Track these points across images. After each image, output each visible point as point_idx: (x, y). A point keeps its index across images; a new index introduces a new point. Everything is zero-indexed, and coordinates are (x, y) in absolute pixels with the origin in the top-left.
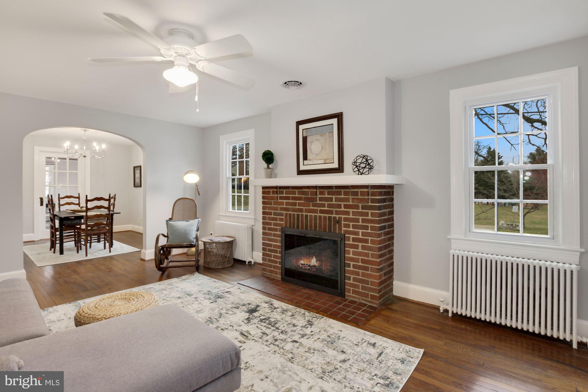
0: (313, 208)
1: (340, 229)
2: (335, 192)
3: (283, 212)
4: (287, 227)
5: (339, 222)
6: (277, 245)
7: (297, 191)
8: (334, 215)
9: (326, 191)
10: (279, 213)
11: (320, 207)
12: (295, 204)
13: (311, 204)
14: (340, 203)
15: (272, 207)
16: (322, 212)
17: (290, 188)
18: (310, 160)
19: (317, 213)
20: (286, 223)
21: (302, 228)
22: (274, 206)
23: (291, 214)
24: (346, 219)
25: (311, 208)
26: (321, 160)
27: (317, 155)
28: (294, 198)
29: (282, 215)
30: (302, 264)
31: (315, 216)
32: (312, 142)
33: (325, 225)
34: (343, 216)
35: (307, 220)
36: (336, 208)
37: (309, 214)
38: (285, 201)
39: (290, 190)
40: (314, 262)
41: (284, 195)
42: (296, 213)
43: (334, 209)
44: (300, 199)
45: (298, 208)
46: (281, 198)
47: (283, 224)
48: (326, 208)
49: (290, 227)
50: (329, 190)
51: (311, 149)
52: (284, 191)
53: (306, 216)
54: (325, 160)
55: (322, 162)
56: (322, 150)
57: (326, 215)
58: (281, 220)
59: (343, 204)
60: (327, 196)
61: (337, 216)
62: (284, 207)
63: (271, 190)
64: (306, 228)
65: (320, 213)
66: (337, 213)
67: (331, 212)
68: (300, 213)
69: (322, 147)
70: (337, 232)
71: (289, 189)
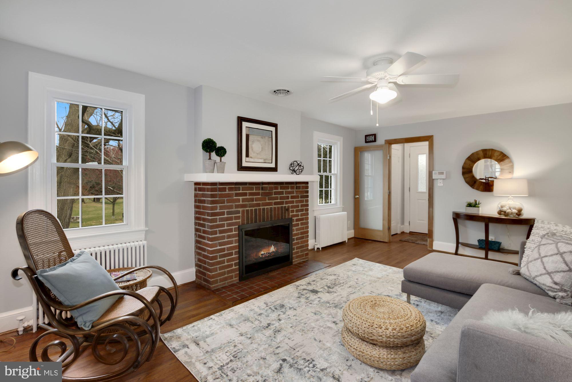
0: (268, 201)
1: (289, 214)
2: (285, 187)
3: (239, 209)
4: (244, 224)
5: (287, 210)
6: (233, 246)
7: (254, 186)
8: (284, 205)
9: (279, 186)
10: (235, 211)
11: (274, 200)
12: (252, 200)
13: (267, 198)
14: (288, 195)
15: (225, 206)
16: (276, 204)
17: (248, 185)
18: (251, 158)
19: (272, 205)
20: (243, 220)
21: (260, 221)
22: (228, 204)
23: (248, 210)
24: (292, 207)
25: (267, 201)
26: (261, 159)
27: (257, 154)
28: (251, 194)
29: (238, 212)
30: (262, 255)
31: (271, 208)
32: (253, 142)
33: (278, 214)
34: (290, 205)
35: (264, 213)
36: (286, 199)
37: (266, 207)
38: (241, 198)
39: (248, 186)
40: (272, 249)
41: (241, 191)
42: (254, 208)
43: (285, 201)
44: (258, 194)
45: (256, 203)
46: (237, 195)
47: (240, 222)
48: (279, 200)
49: (248, 223)
50: (282, 185)
51: (252, 147)
52: (241, 187)
53: (264, 209)
54: (265, 160)
55: (262, 161)
56: (262, 150)
57: (279, 206)
58: (237, 218)
59: (290, 195)
60: (279, 190)
61: (287, 205)
62: (240, 204)
63: (227, 187)
64: (264, 221)
65: (274, 205)
66: (287, 203)
67: (282, 203)
68: (258, 208)
69: (262, 148)
70: (287, 217)
71: (246, 185)
